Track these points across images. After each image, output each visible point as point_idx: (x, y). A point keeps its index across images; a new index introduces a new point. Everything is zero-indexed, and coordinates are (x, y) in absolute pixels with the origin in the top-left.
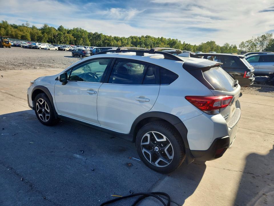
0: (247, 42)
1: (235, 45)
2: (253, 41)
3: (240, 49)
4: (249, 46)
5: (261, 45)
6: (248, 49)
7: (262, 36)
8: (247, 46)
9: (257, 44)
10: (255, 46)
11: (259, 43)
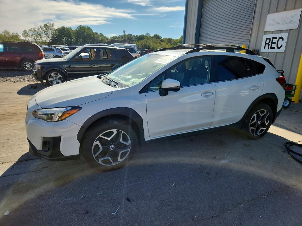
0: (31, 30)
1: (17, 33)
2: (37, 29)
3: (24, 38)
4: (34, 35)
5: (46, 35)
6: (33, 38)
7: (45, 25)
8: (32, 35)
9: (42, 33)
10: (40, 35)
11: (43, 32)
